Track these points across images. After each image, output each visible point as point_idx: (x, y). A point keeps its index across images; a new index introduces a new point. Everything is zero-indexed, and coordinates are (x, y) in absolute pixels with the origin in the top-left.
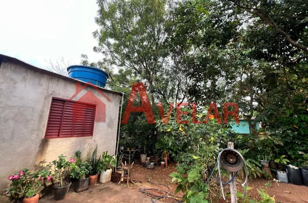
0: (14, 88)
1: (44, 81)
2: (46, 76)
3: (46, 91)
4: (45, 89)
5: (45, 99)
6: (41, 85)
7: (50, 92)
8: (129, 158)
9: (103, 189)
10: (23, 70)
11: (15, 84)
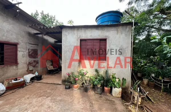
0: (67, 38)
1: (76, 31)
2: (76, 29)
3: (77, 36)
4: (76, 36)
5: (77, 41)
6: (75, 34)
7: (79, 37)
8: (162, 87)
9: (109, 100)
10: (68, 29)
11: (66, 36)
